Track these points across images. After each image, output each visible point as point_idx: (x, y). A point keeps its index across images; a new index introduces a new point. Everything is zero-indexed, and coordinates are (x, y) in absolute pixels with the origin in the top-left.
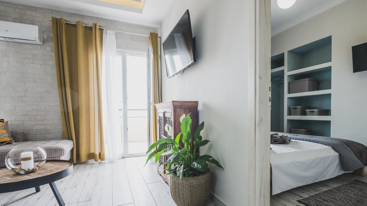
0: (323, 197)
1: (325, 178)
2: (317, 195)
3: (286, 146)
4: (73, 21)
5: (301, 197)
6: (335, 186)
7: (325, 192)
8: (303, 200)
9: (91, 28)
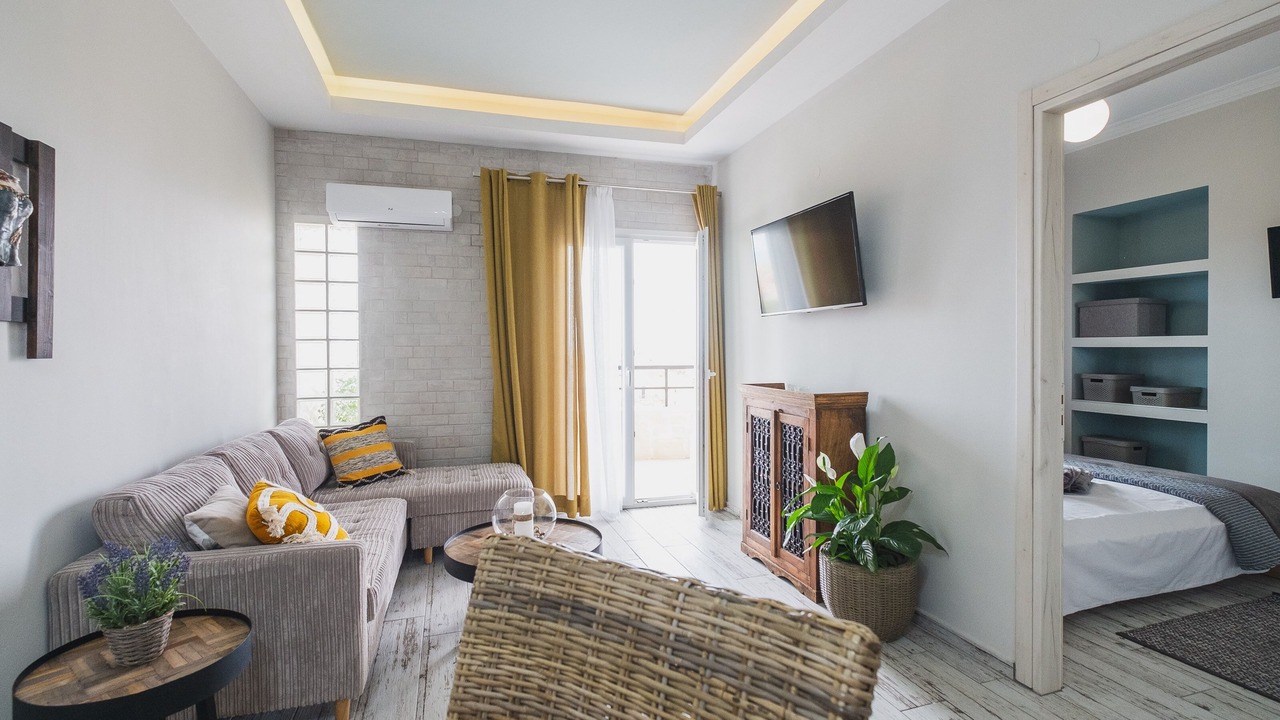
0: (1182, 629)
1: (1188, 583)
2: (1167, 623)
3: (1082, 500)
4: (519, 168)
5: (1126, 626)
6: (1214, 604)
7: (1187, 617)
8: (1132, 632)
9: (562, 186)
